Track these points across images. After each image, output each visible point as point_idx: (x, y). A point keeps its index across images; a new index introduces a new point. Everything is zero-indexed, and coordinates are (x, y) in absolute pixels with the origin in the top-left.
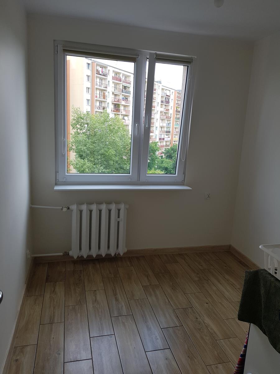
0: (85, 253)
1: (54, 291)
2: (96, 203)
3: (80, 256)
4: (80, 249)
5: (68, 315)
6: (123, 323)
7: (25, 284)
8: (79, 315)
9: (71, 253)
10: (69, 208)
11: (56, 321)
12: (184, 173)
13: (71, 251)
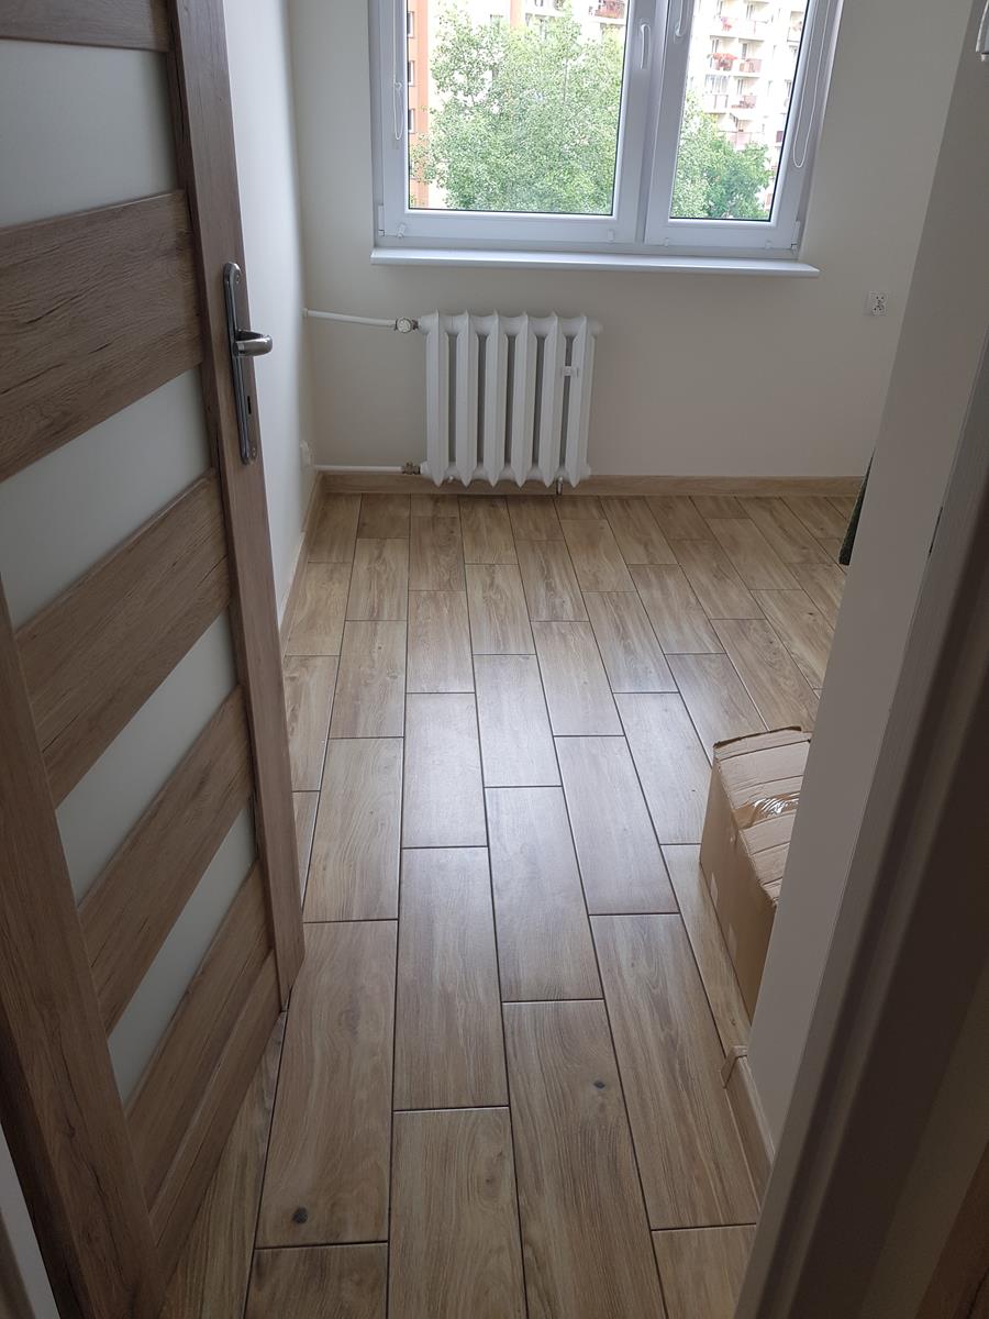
0: (465, 471)
1: (379, 557)
2: (499, 313)
3: (451, 478)
4: (452, 458)
5: (418, 607)
6: (563, 636)
7: (302, 531)
8: (446, 610)
9: (425, 468)
10: (415, 326)
11: (386, 618)
12: (801, 218)
13: (425, 463)
